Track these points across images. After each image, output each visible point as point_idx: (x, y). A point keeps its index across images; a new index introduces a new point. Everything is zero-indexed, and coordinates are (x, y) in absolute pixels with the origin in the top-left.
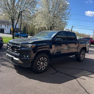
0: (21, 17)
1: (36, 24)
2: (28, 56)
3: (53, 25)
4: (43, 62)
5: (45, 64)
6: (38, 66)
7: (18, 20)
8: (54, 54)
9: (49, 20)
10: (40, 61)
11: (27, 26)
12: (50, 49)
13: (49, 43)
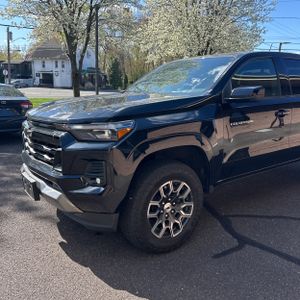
0: (97, 26)
1: (148, 47)
2: (98, 181)
3: (208, 44)
4: (176, 200)
5: (184, 210)
6: (153, 220)
7: (88, 39)
8: (225, 160)
9: (195, 27)
10: (157, 197)
11: (122, 58)
12: (204, 140)
13: (197, 113)
